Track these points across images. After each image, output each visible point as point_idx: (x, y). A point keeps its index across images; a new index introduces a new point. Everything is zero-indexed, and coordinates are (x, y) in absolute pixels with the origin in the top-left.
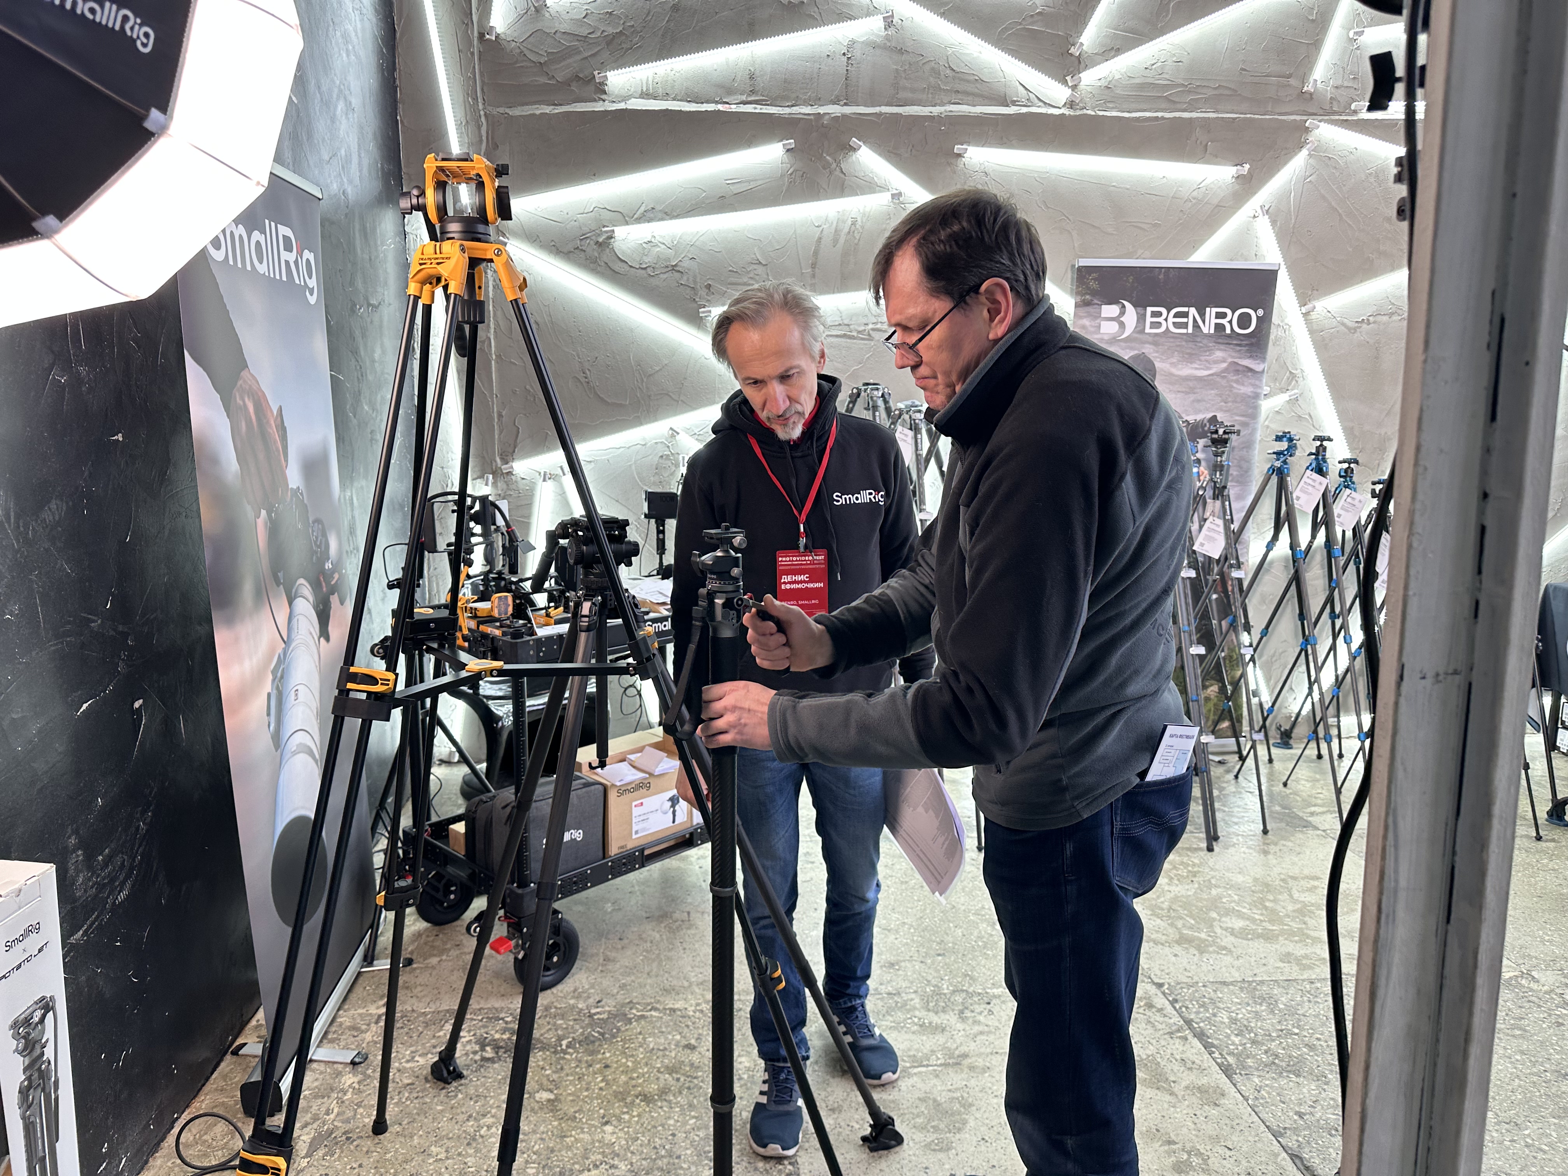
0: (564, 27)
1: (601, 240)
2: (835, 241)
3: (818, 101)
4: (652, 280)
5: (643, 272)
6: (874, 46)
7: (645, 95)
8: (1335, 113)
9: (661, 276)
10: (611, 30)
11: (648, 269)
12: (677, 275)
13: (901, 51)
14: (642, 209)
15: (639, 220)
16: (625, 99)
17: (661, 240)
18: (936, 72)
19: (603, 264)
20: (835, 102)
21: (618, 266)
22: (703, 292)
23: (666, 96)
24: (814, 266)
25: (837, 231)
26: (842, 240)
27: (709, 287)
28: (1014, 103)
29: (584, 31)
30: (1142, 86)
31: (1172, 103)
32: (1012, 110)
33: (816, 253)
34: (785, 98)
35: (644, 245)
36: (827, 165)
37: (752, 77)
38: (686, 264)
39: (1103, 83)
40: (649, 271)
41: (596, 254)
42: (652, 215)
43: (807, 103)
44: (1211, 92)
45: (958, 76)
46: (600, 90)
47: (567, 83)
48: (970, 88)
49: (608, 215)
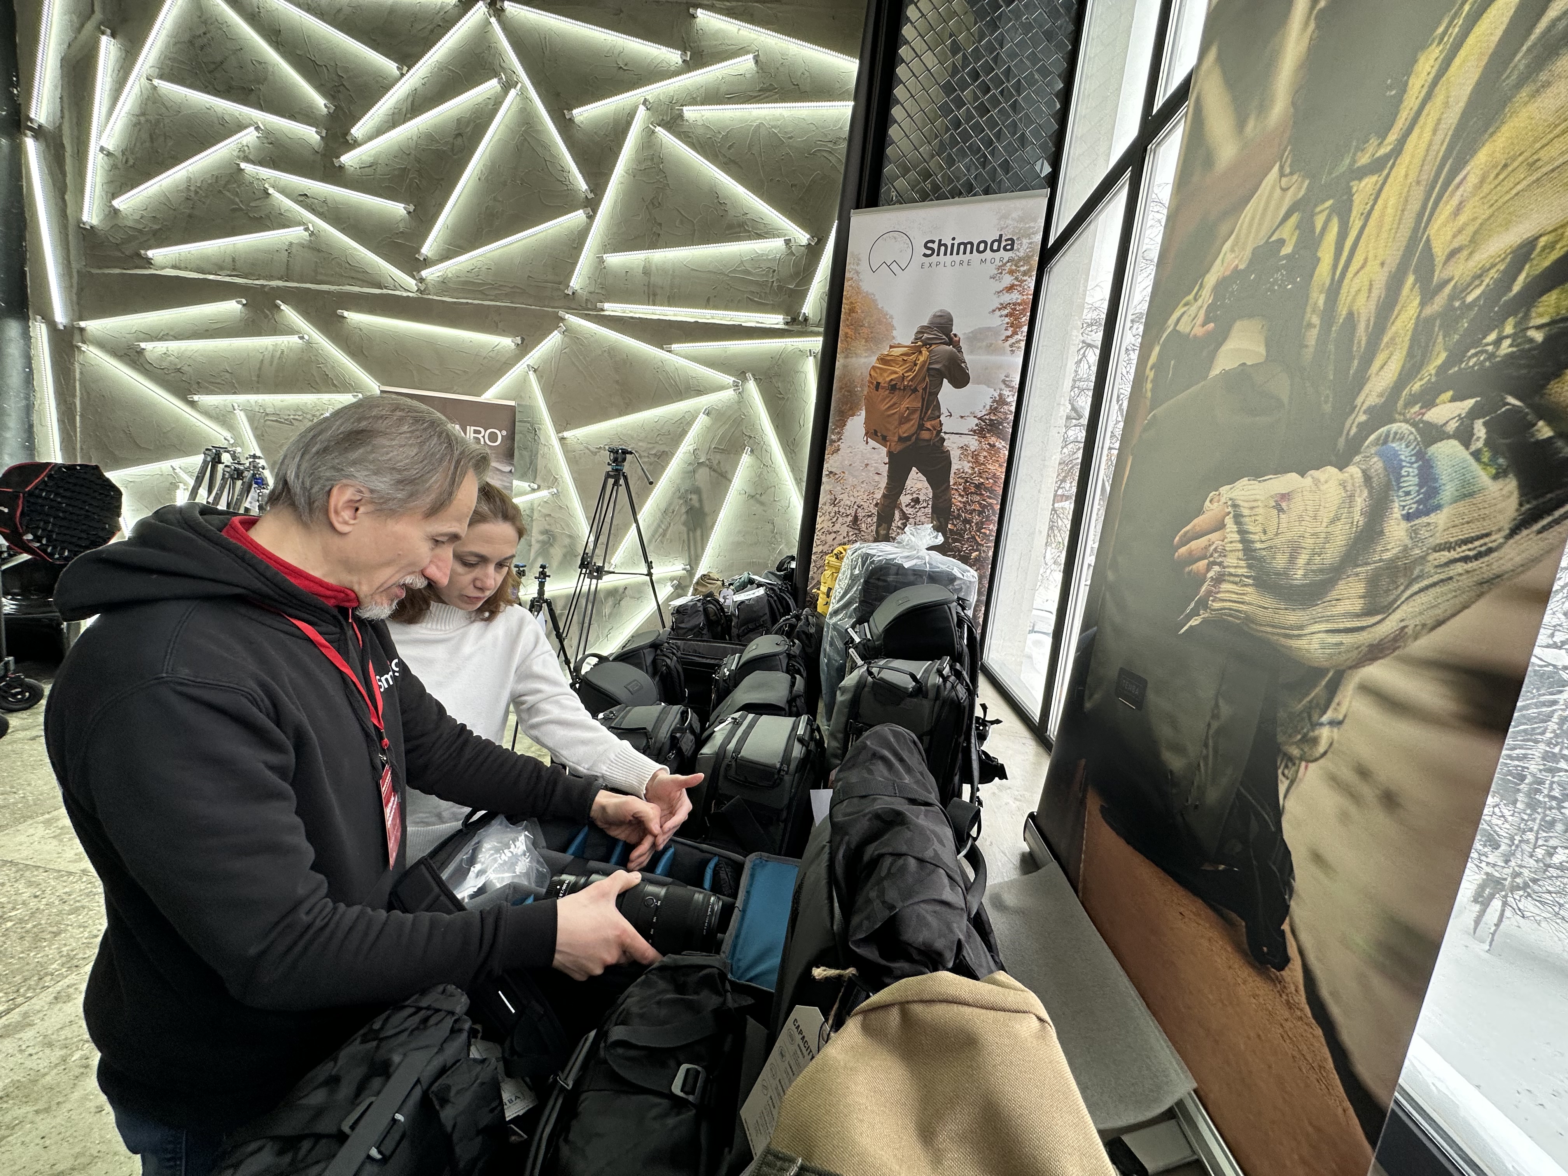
0: (130, 223)
1: (137, 350)
2: (271, 362)
3: (271, 278)
4: (167, 376)
5: (161, 371)
6: (303, 246)
7: (174, 267)
8: (588, 309)
9: (172, 374)
10: (156, 227)
11: (164, 369)
12: (182, 374)
13: (319, 251)
14: (163, 334)
15: (160, 340)
16: (163, 268)
17: (172, 352)
18: (339, 265)
19: (139, 364)
20: (280, 279)
21: (147, 366)
22: (195, 386)
23: (186, 269)
24: (258, 376)
25: (272, 357)
26: (275, 362)
27: (198, 383)
28: (386, 288)
29: (140, 227)
30: (466, 283)
31: (484, 295)
32: (385, 291)
33: (260, 369)
34: (252, 274)
35: (163, 355)
36: (266, 316)
37: (234, 260)
38: (186, 368)
39: (440, 279)
40: (164, 371)
41: (135, 358)
42: (166, 337)
43: (265, 278)
44: (508, 290)
45: (353, 268)
46: (146, 261)
47: (131, 257)
48: (360, 276)
49: (142, 336)
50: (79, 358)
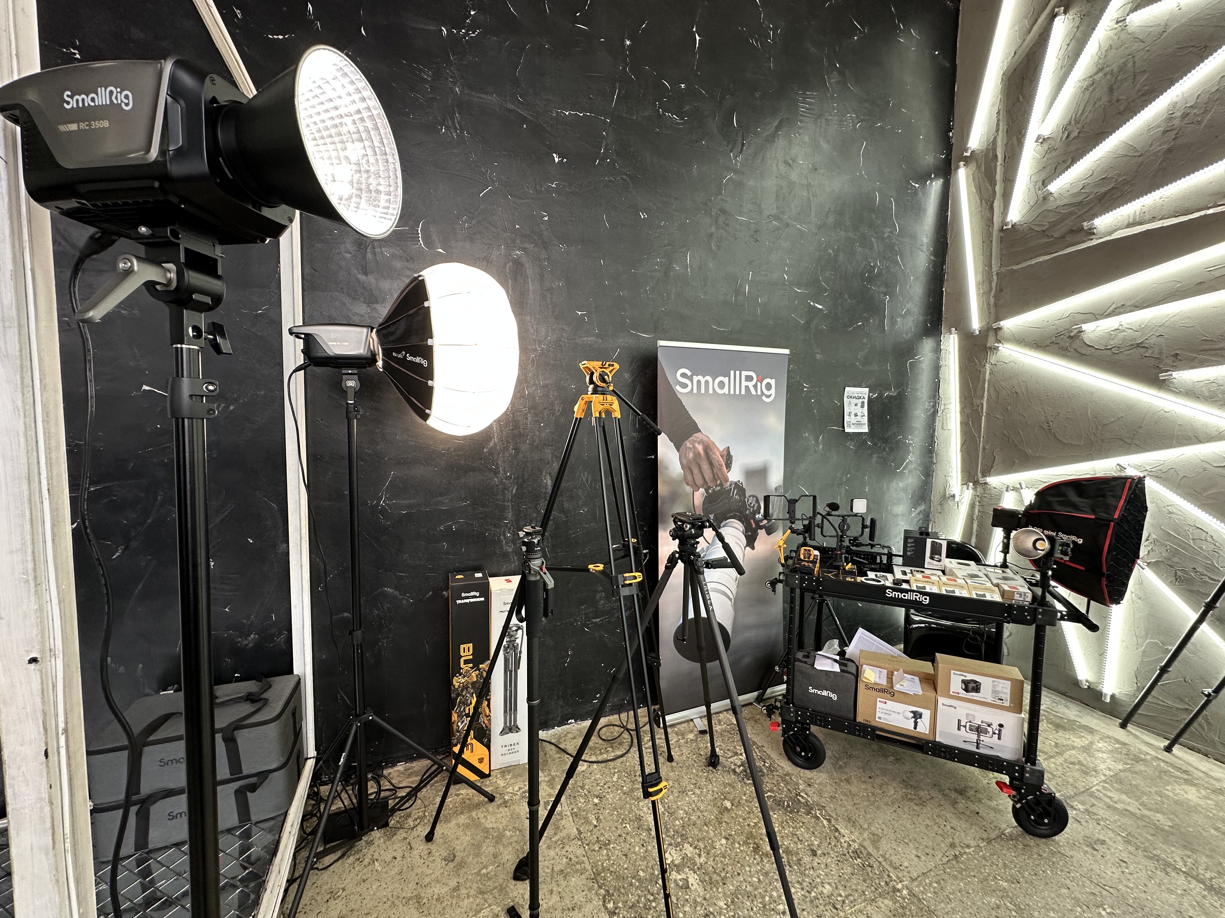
0: (1066, 201)
1: (1072, 334)
4: (1115, 356)
5: (1108, 352)
7: (1129, 225)
9: (1126, 352)
10: (1103, 190)
11: (1113, 349)
12: (1143, 350)
14: (1113, 307)
15: (1109, 315)
16: (1111, 233)
17: (1127, 326)
19: (1072, 350)
21: (1086, 350)
22: (1170, 361)
23: (1152, 219)
27: (1176, 356)
29: (1080, 199)
35: (1112, 333)
38: (1152, 341)
40: (1114, 350)
41: (1068, 345)
42: (1122, 310)
46: (1090, 233)
47: (1063, 237)
49: (1081, 317)
50: (993, 359)
